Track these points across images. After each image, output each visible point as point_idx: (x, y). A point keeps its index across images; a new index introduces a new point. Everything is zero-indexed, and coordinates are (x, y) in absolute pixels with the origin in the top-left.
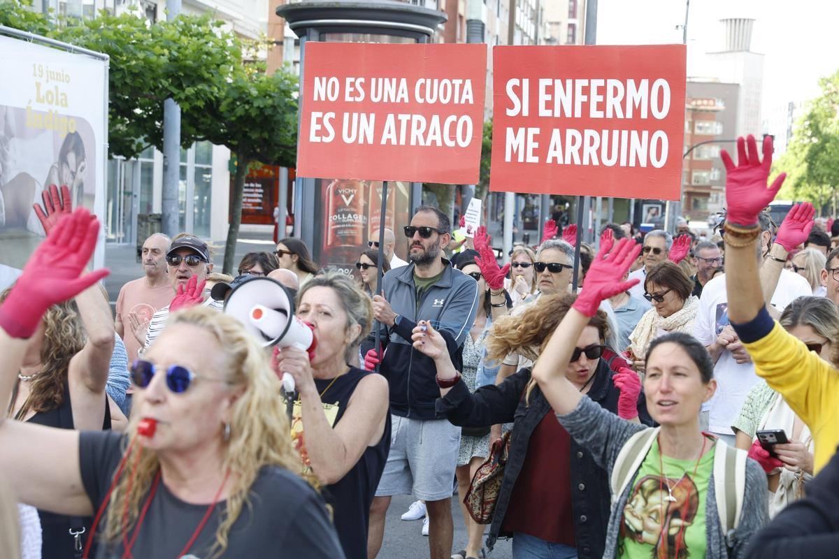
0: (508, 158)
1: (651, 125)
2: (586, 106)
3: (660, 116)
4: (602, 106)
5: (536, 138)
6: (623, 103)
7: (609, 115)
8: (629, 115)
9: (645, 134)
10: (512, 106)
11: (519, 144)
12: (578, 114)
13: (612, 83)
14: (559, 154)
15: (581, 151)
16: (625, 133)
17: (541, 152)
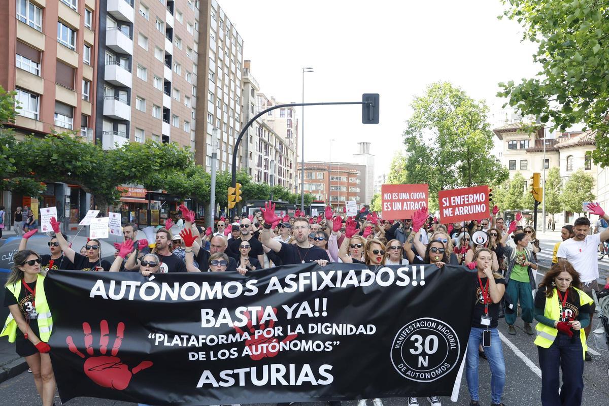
0: (445, 216)
1: (481, 203)
2: (464, 202)
4: (468, 201)
5: (451, 210)
6: (473, 200)
7: (470, 202)
8: (475, 202)
9: (479, 205)
10: (444, 204)
12: (462, 203)
13: (470, 196)
15: (464, 211)
16: (474, 206)
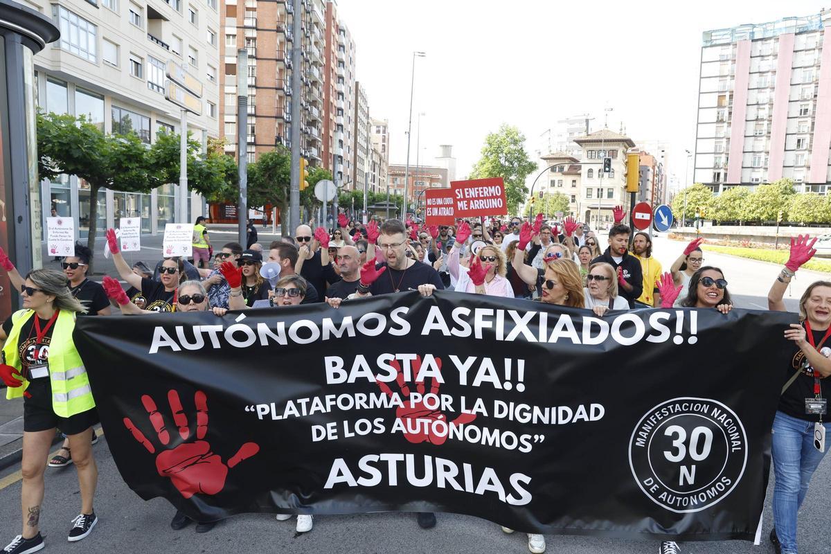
0: (459, 209)
1: (497, 197)
2: (478, 194)
3: (499, 195)
4: (483, 194)
5: (466, 203)
6: (488, 193)
7: (485, 196)
8: (490, 195)
10: (458, 196)
12: (477, 196)
13: (484, 188)
14: (473, 206)
15: (479, 205)
16: (490, 200)
17: (468, 206)
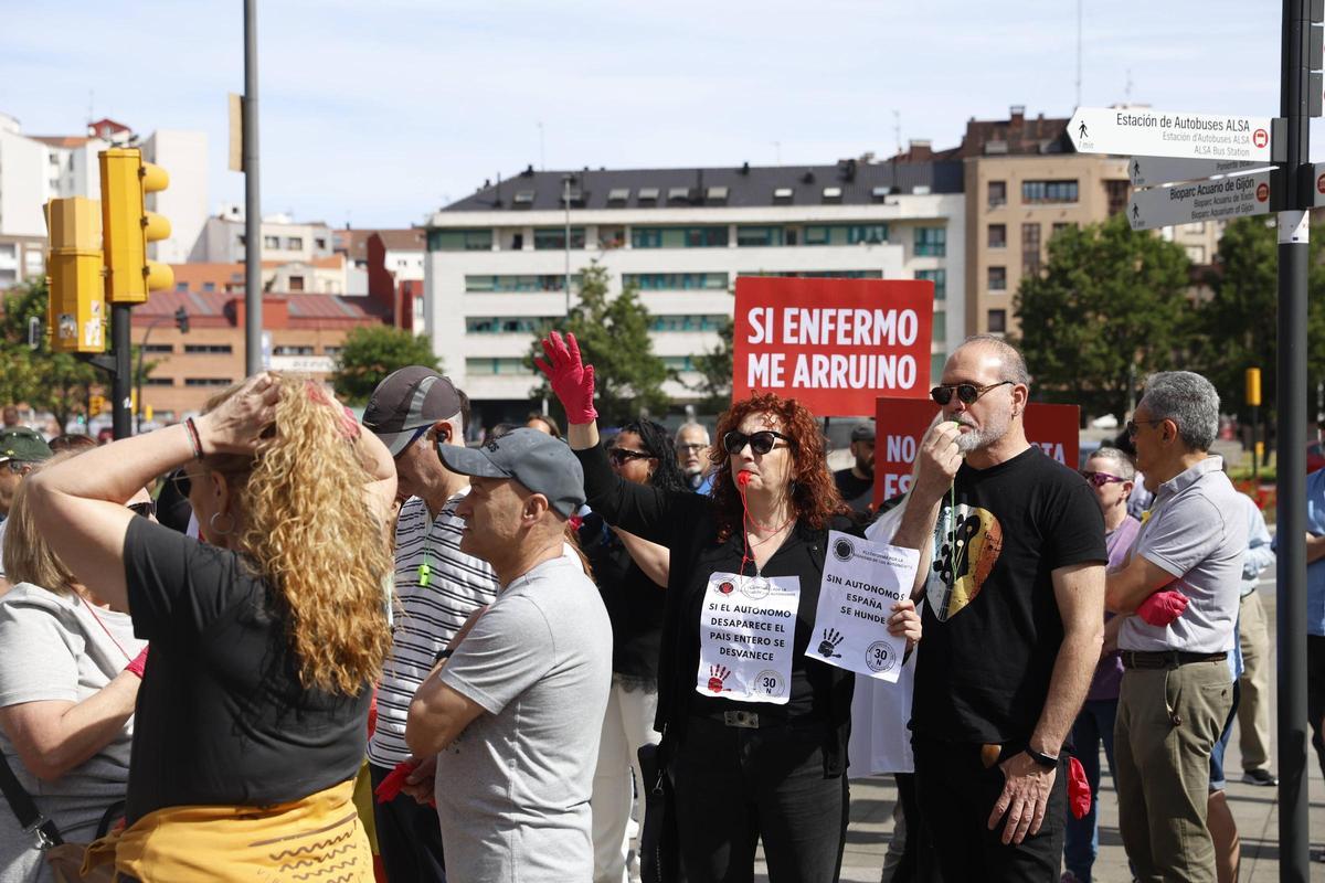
3: (907, 342)
11: (762, 370)
14: (805, 378)
17: (787, 376)
